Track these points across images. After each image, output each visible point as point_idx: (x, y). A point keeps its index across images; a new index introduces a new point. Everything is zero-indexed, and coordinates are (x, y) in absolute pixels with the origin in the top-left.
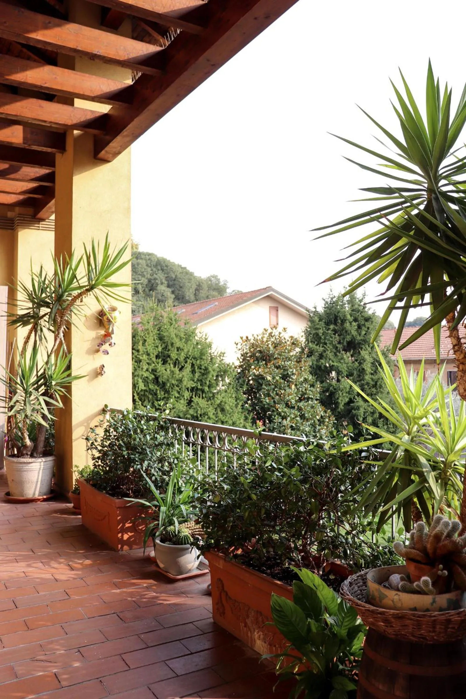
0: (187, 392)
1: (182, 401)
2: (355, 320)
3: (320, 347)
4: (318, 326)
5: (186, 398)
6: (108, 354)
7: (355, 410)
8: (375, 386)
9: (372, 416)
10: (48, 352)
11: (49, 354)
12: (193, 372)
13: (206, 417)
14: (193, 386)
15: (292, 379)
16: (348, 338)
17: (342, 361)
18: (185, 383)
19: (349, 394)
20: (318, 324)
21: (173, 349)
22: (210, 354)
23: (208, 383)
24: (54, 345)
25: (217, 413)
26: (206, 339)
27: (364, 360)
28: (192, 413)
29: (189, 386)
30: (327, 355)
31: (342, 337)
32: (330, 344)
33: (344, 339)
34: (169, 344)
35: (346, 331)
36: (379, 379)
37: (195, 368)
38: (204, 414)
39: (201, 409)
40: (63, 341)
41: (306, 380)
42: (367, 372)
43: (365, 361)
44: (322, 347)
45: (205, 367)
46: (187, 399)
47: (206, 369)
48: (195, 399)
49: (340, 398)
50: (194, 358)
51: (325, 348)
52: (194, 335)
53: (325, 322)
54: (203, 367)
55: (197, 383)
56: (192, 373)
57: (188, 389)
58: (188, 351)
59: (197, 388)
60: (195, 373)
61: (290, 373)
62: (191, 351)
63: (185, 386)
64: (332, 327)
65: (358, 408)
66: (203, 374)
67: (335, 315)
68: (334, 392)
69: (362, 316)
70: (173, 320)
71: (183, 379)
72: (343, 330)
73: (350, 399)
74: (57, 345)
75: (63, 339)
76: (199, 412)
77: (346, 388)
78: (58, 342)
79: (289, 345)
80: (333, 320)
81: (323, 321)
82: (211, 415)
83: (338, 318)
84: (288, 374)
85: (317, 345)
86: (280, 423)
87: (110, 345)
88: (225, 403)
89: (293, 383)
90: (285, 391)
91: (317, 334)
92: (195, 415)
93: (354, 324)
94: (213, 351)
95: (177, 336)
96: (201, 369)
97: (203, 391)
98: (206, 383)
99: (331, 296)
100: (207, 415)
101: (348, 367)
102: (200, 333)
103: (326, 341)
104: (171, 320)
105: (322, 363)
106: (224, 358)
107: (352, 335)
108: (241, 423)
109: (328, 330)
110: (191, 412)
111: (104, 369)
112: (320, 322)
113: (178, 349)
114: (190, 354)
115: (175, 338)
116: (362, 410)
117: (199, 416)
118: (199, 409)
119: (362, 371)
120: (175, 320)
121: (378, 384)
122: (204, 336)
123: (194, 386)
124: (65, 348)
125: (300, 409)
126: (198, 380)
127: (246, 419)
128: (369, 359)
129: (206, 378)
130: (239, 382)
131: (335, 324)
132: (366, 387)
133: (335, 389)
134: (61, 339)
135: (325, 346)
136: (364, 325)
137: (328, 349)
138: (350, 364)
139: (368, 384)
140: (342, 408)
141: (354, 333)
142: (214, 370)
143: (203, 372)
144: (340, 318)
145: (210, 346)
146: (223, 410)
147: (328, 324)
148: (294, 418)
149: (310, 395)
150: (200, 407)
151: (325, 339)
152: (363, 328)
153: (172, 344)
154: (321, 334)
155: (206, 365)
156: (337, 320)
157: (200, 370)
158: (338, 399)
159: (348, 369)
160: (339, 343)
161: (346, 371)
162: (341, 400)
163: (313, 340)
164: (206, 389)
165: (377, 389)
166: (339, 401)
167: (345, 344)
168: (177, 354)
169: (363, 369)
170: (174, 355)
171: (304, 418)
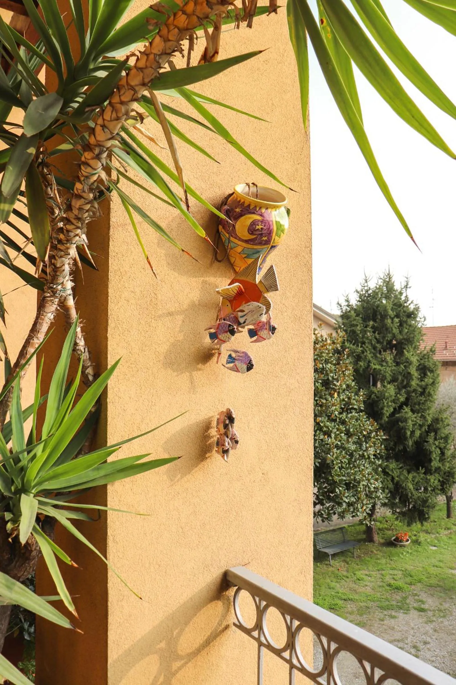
2: (397, 316)
3: (358, 346)
4: (355, 323)
6: (250, 367)
7: (402, 423)
8: (422, 394)
9: (420, 430)
10: (7, 362)
11: (13, 362)
15: (335, 385)
16: (389, 336)
17: (384, 364)
19: (394, 403)
20: (355, 320)
24: (34, 330)
27: (410, 363)
30: (366, 356)
31: (382, 335)
32: (368, 343)
33: (384, 337)
35: (387, 329)
36: (427, 385)
40: (73, 313)
41: (348, 386)
42: (414, 377)
43: (410, 364)
44: (361, 347)
49: (385, 409)
51: (364, 348)
53: (362, 318)
61: (330, 379)
64: (371, 323)
65: (405, 420)
67: (373, 309)
68: (377, 401)
69: (404, 312)
72: (383, 327)
73: (395, 409)
74: (44, 328)
75: (71, 302)
77: (391, 396)
78: (49, 316)
79: (330, 345)
80: (371, 315)
81: (361, 316)
83: (378, 313)
84: (328, 379)
85: (354, 344)
86: (322, 440)
87: (252, 333)
89: (335, 391)
90: (327, 400)
91: (354, 332)
93: (396, 320)
99: (366, 288)
101: (391, 371)
103: (364, 340)
105: (361, 366)
107: (394, 334)
109: (366, 327)
111: (236, 429)
112: (357, 318)
116: (410, 423)
119: (408, 376)
121: (427, 392)
124: (81, 343)
125: (343, 422)
128: (414, 360)
131: (375, 320)
132: (413, 394)
133: (377, 397)
134: (62, 304)
135: (363, 345)
136: (406, 322)
137: (367, 349)
138: (394, 368)
139: (415, 391)
140: (387, 420)
141: (396, 331)
144: (381, 313)
147: (365, 319)
148: (338, 434)
149: (354, 405)
151: (363, 337)
152: (405, 325)
154: (359, 332)
156: (376, 315)
158: (382, 409)
159: (392, 372)
160: (378, 342)
161: (390, 375)
162: (387, 411)
163: (349, 339)
165: (425, 397)
166: (385, 412)
167: (385, 344)
169: (409, 373)
171: (348, 434)
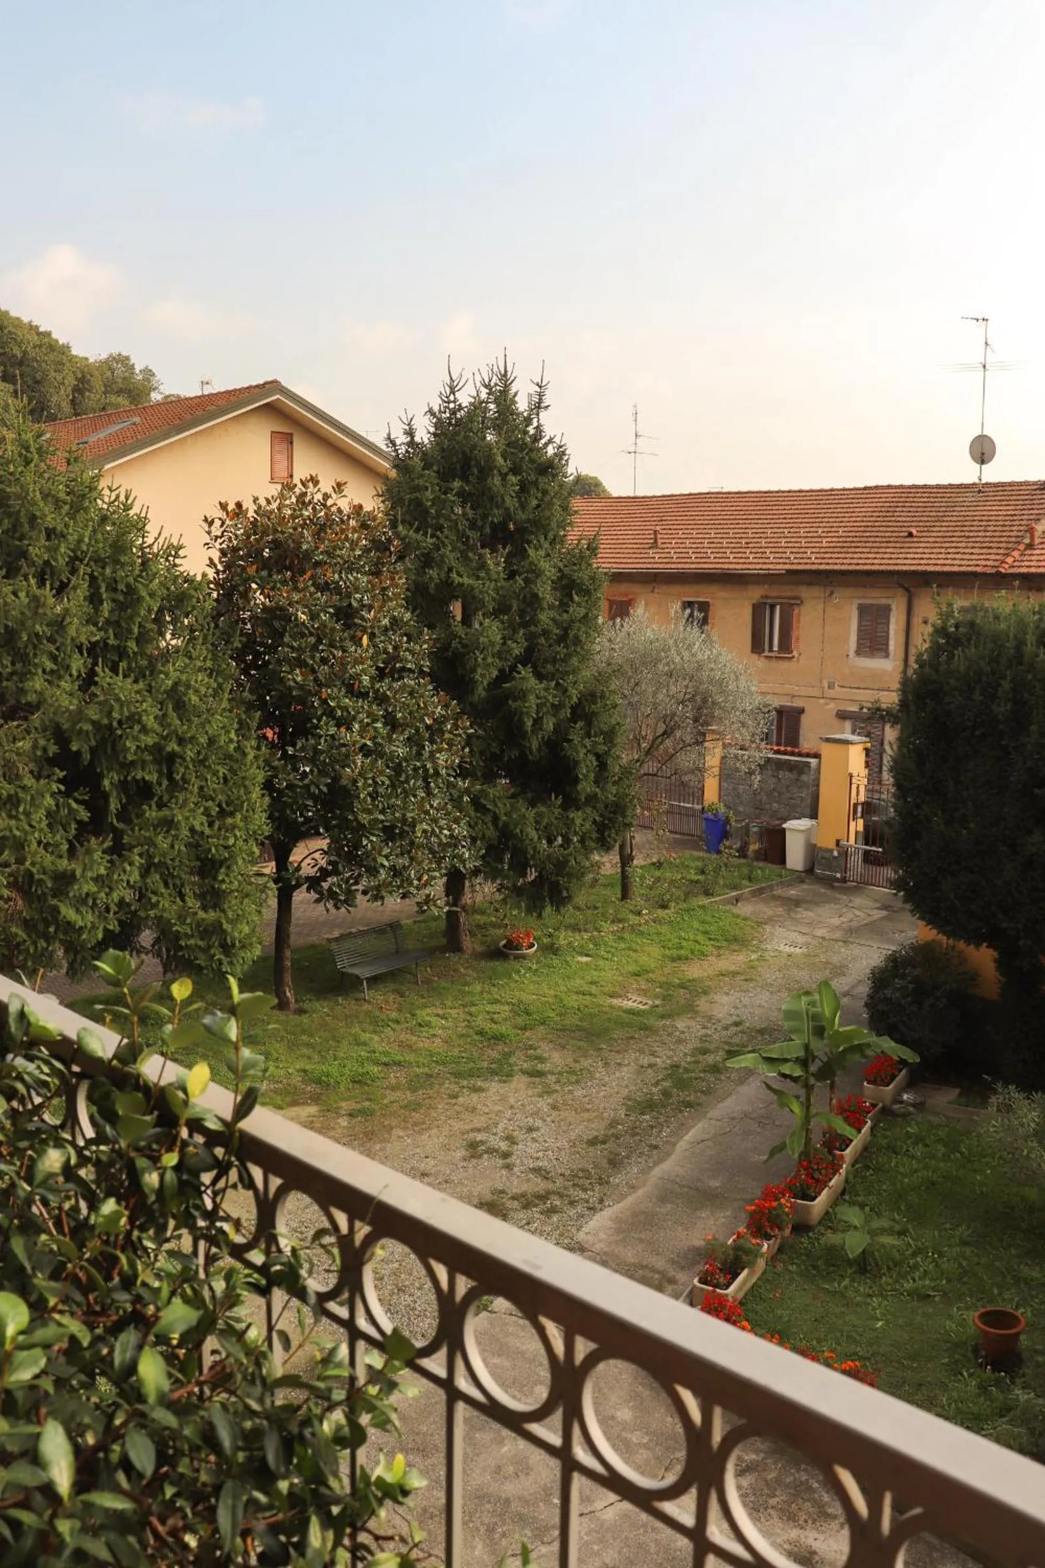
0: (77, 656)
1: (65, 684)
2: (515, 470)
3: (425, 534)
4: (421, 482)
5: (75, 673)
7: (515, 700)
8: (562, 639)
9: (554, 715)
12: (94, 599)
13: (137, 728)
14: (94, 639)
15: (363, 618)
16: (496, 516)
17: (483, 574)
18: (72, 632)
19: (500, 659)
20: (422, 476)
21: (34, 534)
22: (141, 548)
23: (136, 630)
25: (165, 715)
26: (128, 508)
27: (538, 573)
28: (95, 717)
29: (83, 639)
30: (442, 556)
31: (480, 511)
32: (450, 528)
33: (485, 517)
34: (24, 520)
35: (492, 499)
36: (572, 621)
37: (99, 588)
38: (128, 718)
39: (122, 707)
41: (395, 621)
42: (545, 605)
43: (538, 576)
44: (432, 537)
45: (128, 585)
46: (79, 676)
47: (130, 591)
48: (104, 676)
49: (479, 671)
50: (97, 560)
51: (438, 538)
52: (94, 494)
53: (438, 472)
54: (121, 586)
55: (106, 632)
56: (91, 602)
57: (80, 648)
58: (80, 541)
59: (106, 644)
60: (101, 603)
61: (355, 604)
62: (86, 540)
63: (73, 639)
64: (457, 484)
65: (523, 695)
66: (121, 607)
67: (464, 453)
68: (464, 655)
69: (532, 461)
70: (32, 449)
71: (68, 620)
72: (483, 494)
73: (502, 671)
76: (116, 715)
77: (492, 644)
79: (354, 530)
80: (458, 466)
81: (435, 468)
82: (150, 721)
83: (473, 463)
84: (350, 605)
85: (417, 531)
86: (332, 736)
88: (188, 686)
89: (364, 631)
90: (344, 651)
91: (419, 503)
92: (105, 721)
93: (513, 479)
94: (149, 540)
95: (46, 496)
96: (115, 590)
97: (122, 653)
98: (130, 631)
99: (452, 406)
100: (139, 722)
101: (496, 590)
102: (111, 491)
103: (442, 521)
104: (27, 449)
105: (431, 578)
106: (178, 561)
107: (507, 509)
108: (231, 741)
109: (445, 493)
110: (93, 713)
112: (427, 472)
113: (50, 533)
114: (85, 548)
115: (42, 504)
116: (532, 701)
117: (115, 724)
118: (116, 706)
119: (532, 601)
120: (40, 451)
121: (571, 634)
122: (122, 498)
123: (98, 638)
125: (382, 699)
126: (108, 622)
127: (242, 726)
128: (549, 569)
129: (131, 618)
130: (217, 626)
131: (465, 479)
132: (542, 640)
133: (465, 646)
135: (438, 533)
136: (535, 483)
137: (446, 541)
138: (502, 583)
139: (545, 633)
140: (483, 694)
141: (511, 503)
142: (152, 595)
143: (121, 598)
144: (478, 464)
145: (140, 525)
146: (180, 706)
147: (445, 476)
148: (368, 724)
149: (407, 661)
150: (118, 700)
151: (439, 515)
152: (533, 491)
153: (33, 519)
154: (429, 504)
155: (131, 580)
156: (469, 467)
157: (114, 595)
158: (473, 670)
159: (498, 594)
160: (473, 525)
161: (494, 599)
162: (482, 675)
163: (408, 518)
164: (132, 645)
165: (567, 647)
166: (478, 677)
167: (488, 530)
168: (48, 549)
169: (535, 596)
170: (38, 551)
171: (392, 723)
